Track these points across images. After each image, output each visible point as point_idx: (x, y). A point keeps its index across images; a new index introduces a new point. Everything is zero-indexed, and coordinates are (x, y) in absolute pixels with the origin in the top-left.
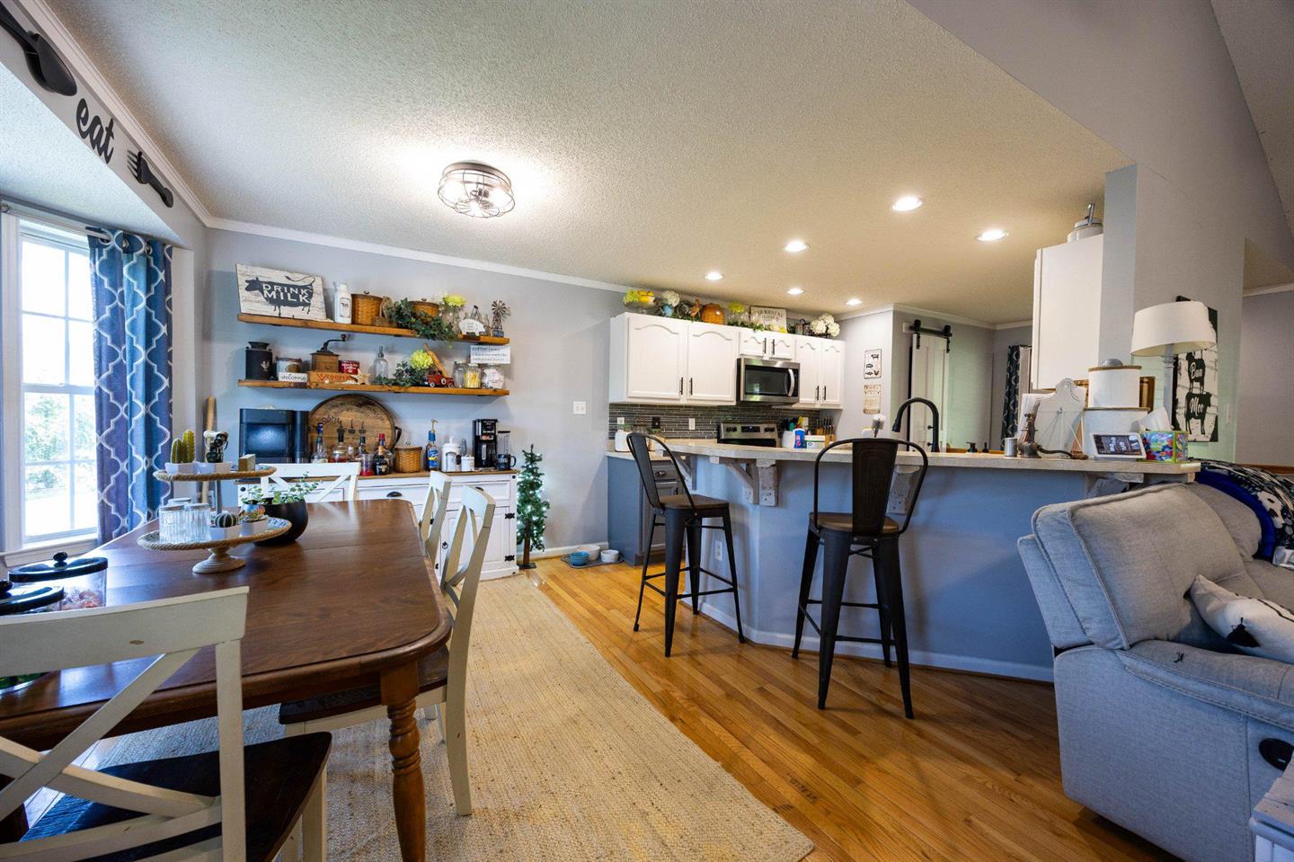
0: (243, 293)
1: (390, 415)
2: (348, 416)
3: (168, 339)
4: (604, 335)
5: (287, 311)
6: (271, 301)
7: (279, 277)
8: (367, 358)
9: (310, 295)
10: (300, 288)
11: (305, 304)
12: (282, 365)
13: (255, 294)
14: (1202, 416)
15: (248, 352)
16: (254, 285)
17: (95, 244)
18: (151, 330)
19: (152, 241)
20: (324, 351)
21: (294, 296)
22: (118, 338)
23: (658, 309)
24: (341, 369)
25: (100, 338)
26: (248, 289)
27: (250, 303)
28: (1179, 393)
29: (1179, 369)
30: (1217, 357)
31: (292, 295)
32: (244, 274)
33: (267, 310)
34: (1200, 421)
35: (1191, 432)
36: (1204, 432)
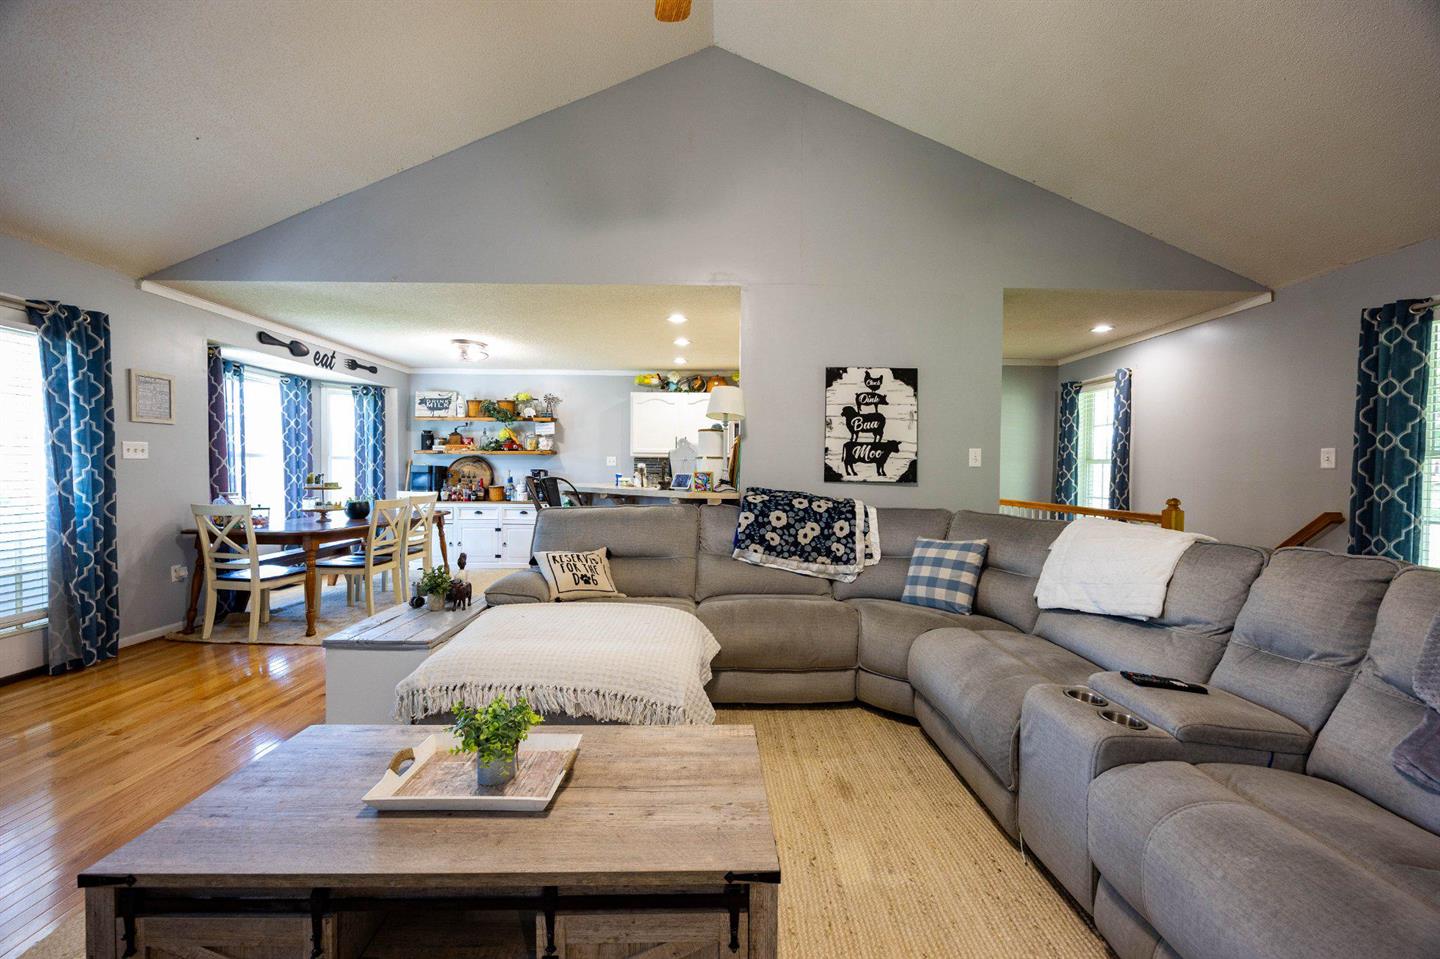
0: (417, 406)
1: (491, 468)
2: (467, 469)
3: (383, 433)
4: (626, 407)
5: (437, 413)
6: (430, 408)
7: (435, 395)
8: (477, 434)
9: (450, 403)
10: (445, 400)
11: (447, 408)
12: (436, 441)
13: (423, 407)
14: (880, 463)
15: (422, 436)
16: (423, 401)
17: (355, 393)
18: (376, 429)
19: (376, 388)
20: (455, 433)
21: (442, 404)
22: (363, 435)
23: (664, 385)
24: (462, 443)
25: (356, 435)
26: (420, 404)
27: (421, 411)
28: (829, 443)
29: (828, 424)
30: (915, 409)
31: (441, 404)
32: (419, 395)
33: (429, 413)
34: (874, 465)
35: (855, 474)
36: (884, 474)
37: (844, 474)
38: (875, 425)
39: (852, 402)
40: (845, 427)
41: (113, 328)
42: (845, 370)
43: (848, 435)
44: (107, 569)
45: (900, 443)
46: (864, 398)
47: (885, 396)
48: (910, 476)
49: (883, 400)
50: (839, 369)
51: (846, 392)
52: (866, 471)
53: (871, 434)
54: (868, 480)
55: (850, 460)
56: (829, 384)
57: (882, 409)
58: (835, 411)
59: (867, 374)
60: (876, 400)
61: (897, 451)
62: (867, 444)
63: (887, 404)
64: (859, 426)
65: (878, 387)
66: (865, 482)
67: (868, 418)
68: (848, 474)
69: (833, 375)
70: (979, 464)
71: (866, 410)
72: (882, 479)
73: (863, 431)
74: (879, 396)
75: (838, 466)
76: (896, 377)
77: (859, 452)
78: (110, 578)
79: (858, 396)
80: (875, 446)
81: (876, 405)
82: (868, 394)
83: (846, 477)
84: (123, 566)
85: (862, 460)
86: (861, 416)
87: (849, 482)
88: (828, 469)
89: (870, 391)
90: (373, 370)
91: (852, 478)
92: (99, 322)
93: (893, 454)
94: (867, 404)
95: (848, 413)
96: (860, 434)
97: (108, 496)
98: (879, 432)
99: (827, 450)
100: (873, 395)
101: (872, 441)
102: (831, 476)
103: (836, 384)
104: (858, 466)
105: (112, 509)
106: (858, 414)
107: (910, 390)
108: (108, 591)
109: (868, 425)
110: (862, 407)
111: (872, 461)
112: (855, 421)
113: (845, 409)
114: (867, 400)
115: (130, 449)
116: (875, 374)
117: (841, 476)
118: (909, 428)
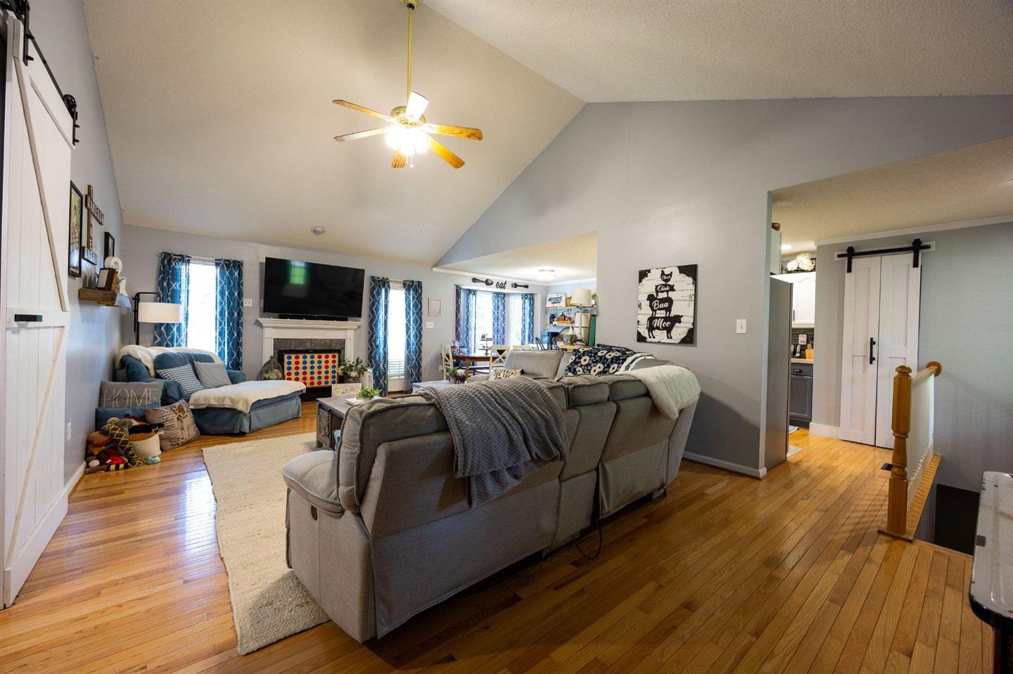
0: (548, 302)
3: (533, 316)
5: (555, 305)
6: (553, 303)
7: (555, 296)
8: (572, 315)
9: (560, 300)
10: (558, 298)
11: (560, 302)
12: (555, 319)
13: (550, 302)
14: (669, 330)
15: (550, 317)
16: (550, 299)
17: (520, 297)
18: (530, 314)
19: (529, 294)
20: (562, 315)
24: (565, 320)
27: (549, 304)
28: (639, 318)
29: (640, 306)
30: (693, 292)
31: (557, 300)
32: (549, 296)
33: (552, 305)
34: (665, 332)
35: (654, 337)
36: (671, 338)
37: (648, 337)
38: (666, 305)
39: (653, 291)
40: (649, 308)
41: (423, 285)
42: (649, 271)
43: (650, 312)
44: (419, 364)
45: (682, 316)
46: (661, 287)
47: (673, 286)
48: (689, 339)
49: (672, 288)
50: (646, 271)
51: (649, 285)
52: (660, 335)
53: (664, 311)
54: (662, 341)
55: (651, 328)
56: (640, 281)
57: (671, 294)
58: (643, 298)
59: (663, 271)
60: (668, 288)
61: (680, 322)
62: (661, 318)
63: (674, 290)
64: (656, 307)
65: (669, 280)
66: (659, 342)
67: (662, 301)
68: (650, 337)
69: (643, 275)
70: (744, 331)
71: (661, 296)
72: (670, 341)
73: (659, 309)
74: (670, 286)
75: (645, 333)
76: (681, 272)
77: (657, 323)
78: (420, 366)
79: (657, 286)
80: (666, 319)
81: (667, 292)
82: (663, 285)
83: (648, 340)
84: (424, 363)
85: (658, 328)
86: (659, 299)
87: (650, 342)
88: (639, 334)
89: (664, 283)
90: (526, 287)
91: (652, 340)
92: (420, 284)
93: (677, 324)
94: (662, 292)
95: (651, 298)
96: (658, 311)
97: (420, 340)
98: (668, 309)
99: (638, 321)
100: (666, 286)
101: (664, 316)
102: (641, 339)
103: (644, 281)
104: (656, 332)
105: (421, 344)
106: (656, 299)
107: (690, 280)
108: (419, 371)
109: (662, 306)
110: (659, 294)
111: (664, 328)
112: (655, 303)
113: (649, 296)
114: (662, 289)
115: (428, 325)
116: (667, 272)
117: (646, 338)
118: (689, 306)
